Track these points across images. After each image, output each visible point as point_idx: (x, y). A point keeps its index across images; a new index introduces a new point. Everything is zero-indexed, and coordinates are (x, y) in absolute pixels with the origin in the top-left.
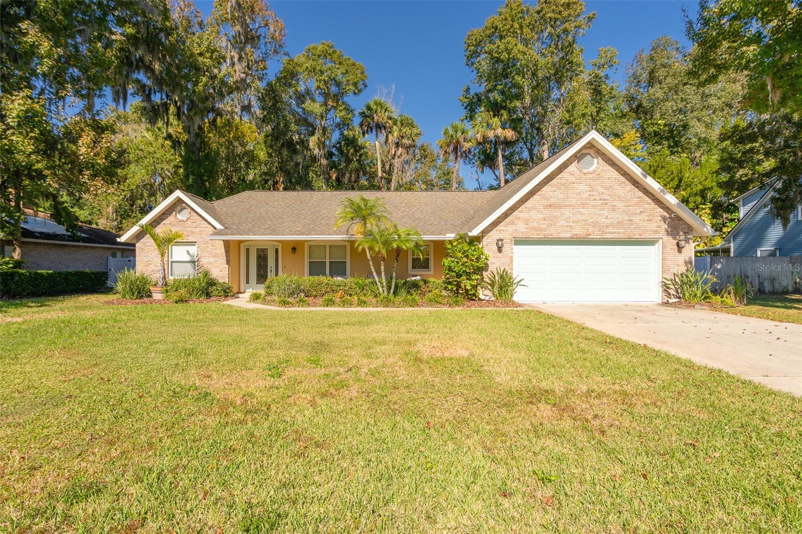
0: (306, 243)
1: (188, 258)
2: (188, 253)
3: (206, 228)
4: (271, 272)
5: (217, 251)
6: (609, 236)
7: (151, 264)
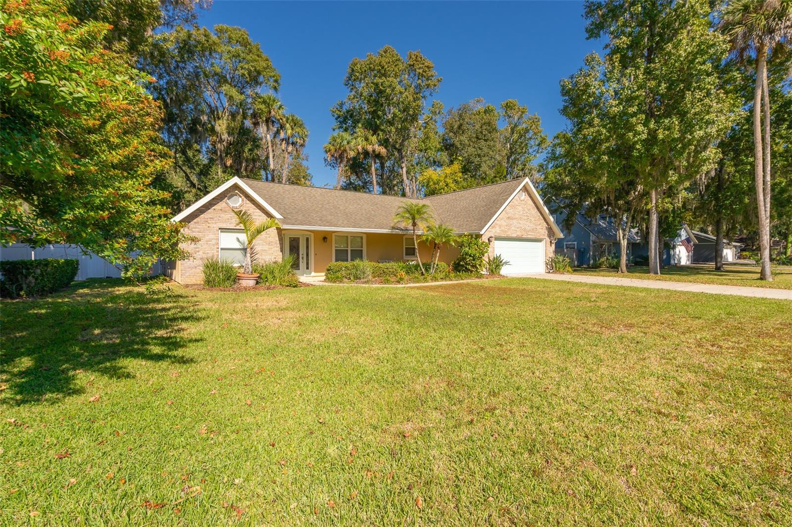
0: (333, 234)
1: (237, 245)
2: (238, 240)
3: (259, 216)
4: (303, 258)
5: (271, 239)
6: (529, 236)
7: (199, 252)
